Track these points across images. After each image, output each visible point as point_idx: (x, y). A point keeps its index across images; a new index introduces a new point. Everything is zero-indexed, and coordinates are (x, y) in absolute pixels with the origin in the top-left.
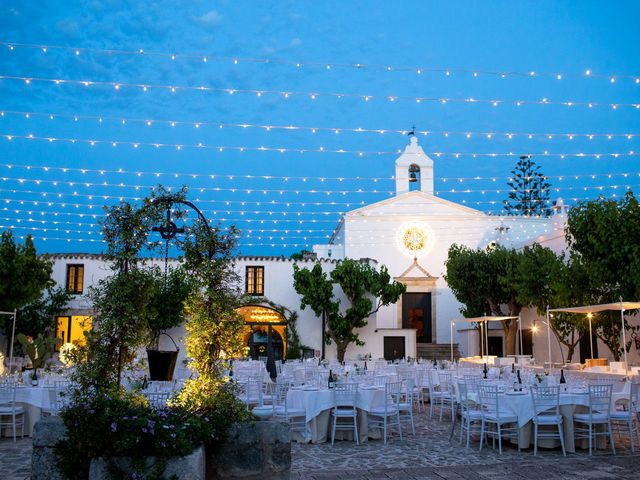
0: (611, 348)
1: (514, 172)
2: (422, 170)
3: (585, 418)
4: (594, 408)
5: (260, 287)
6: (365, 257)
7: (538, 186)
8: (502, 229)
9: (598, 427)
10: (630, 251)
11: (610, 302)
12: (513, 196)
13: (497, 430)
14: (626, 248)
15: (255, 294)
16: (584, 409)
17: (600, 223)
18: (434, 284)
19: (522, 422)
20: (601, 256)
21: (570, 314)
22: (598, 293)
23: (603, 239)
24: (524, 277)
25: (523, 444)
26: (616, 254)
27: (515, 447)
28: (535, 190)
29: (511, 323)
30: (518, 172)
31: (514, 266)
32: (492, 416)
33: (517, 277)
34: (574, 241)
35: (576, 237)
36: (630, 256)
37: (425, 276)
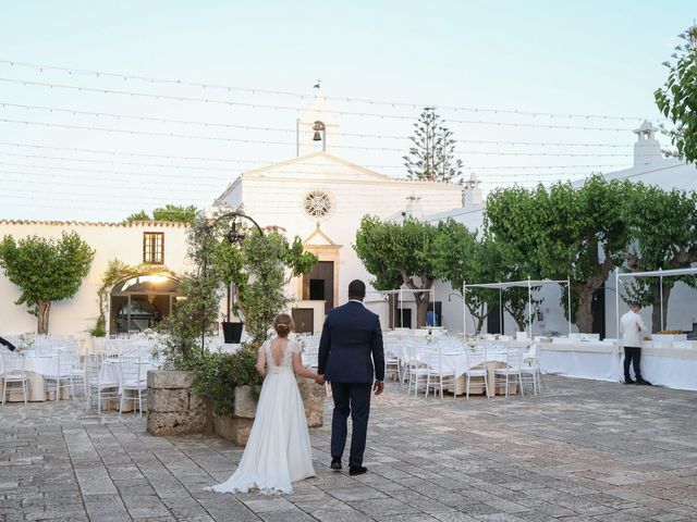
0: (517, 320)
1: (416, 125)
2: (327, 129)
3: (504, 371)
4: (510, 364)
5: (160, 255)
6: (273, 225)
7: (442, 142)
8: (412, 198)
9: (511, 377)
10: (539, 236)
11: (519, 280)
12: (414, 152)
13: (439, 381)
14: (536, 233)
15: (153, 262)
16: (503, 365)
17: (515, 209)
18: (337, 253)
19: (458, 375)
20: (514, 239)
21: (482, 289)
22: (507, 270)
23: (516, 225)
24: (442, 253)
25: (458, 391)
26: (527, 239)
27: (452, 394)
28: (439, 146)
29: (423, 296)
30: (421, 125)
31: (430, 241)
32: (436, 371)
33: (435, 253)
34: (490, 224)
35: (493, 220)
36: (538, 241)
37: (328, 243)
